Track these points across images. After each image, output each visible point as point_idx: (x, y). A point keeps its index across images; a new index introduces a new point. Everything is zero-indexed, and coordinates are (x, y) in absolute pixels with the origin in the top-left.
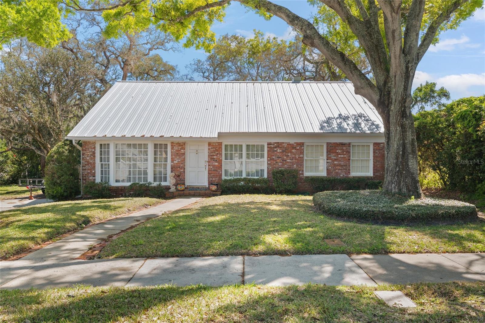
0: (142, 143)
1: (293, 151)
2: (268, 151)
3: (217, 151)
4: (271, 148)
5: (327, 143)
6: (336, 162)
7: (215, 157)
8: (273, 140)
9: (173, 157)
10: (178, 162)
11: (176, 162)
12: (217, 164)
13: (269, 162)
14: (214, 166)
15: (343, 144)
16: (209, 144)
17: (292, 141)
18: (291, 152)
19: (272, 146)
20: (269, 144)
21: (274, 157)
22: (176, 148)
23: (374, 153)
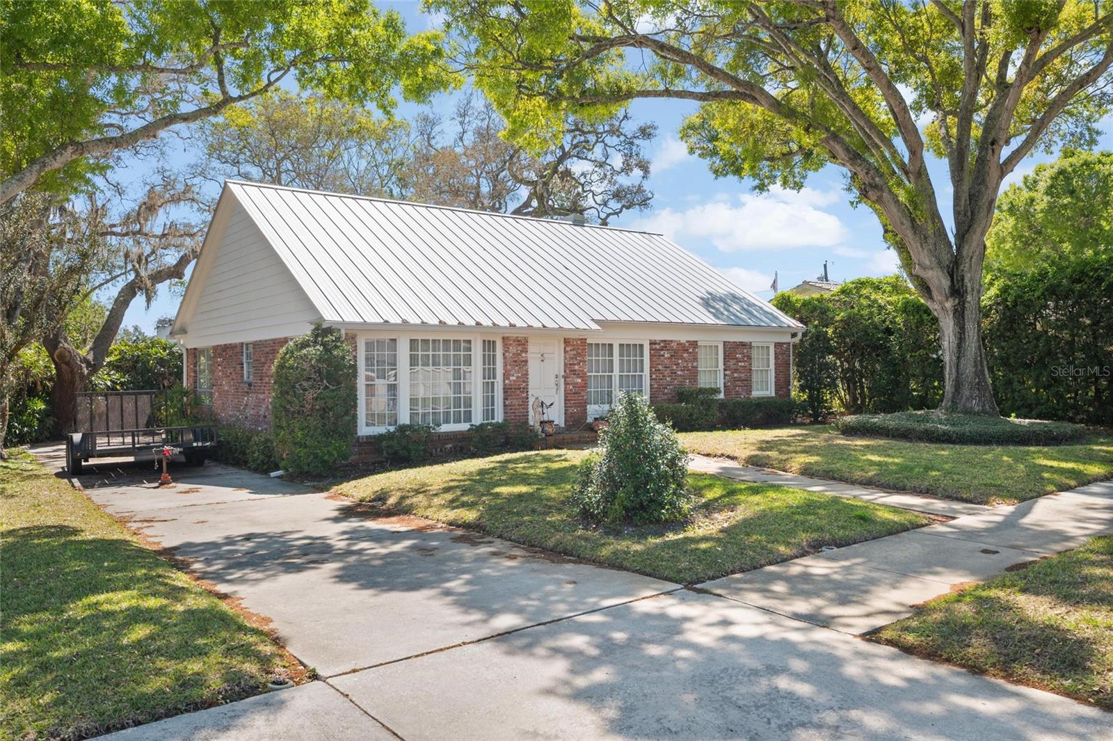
0: (461, 337)
1: (685, 355)
2: (651, 356)
3: (579, 354)
4: (656, 349)
5: (725, 342)
6: (736, 375)
7: (576, 367)
8: (659, 337)
9: (509, 367)
10: (518, 377)
11: (514, 378)
12: (579, 380)
13: (654, 376)
14: (575, 385)
15: (743, 344)
16: (566, 342)
17: (683, 338)
18: (682, 358)
19: (658, 347)
20: (652, 343)
21: (660, 367)
22: (513, 349)
23: (776, 358)
